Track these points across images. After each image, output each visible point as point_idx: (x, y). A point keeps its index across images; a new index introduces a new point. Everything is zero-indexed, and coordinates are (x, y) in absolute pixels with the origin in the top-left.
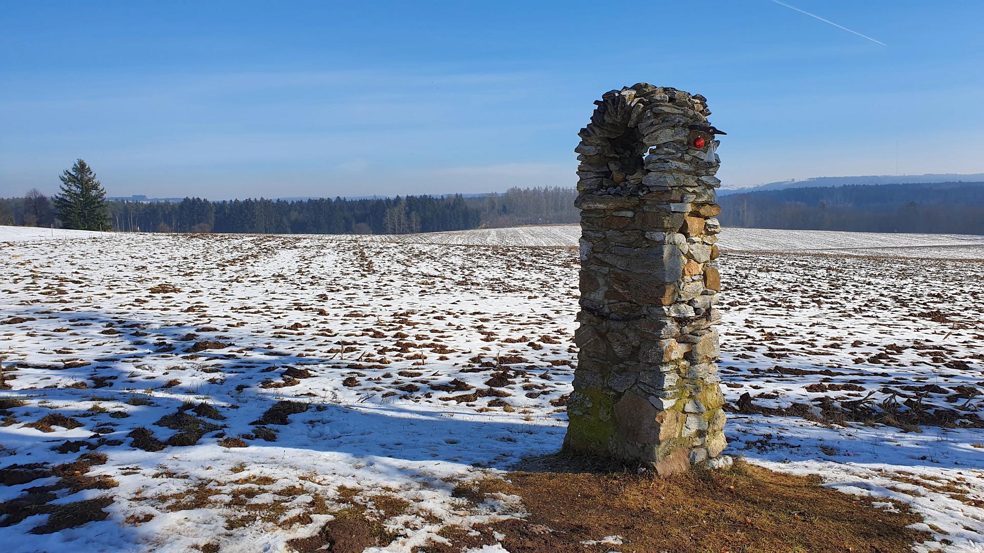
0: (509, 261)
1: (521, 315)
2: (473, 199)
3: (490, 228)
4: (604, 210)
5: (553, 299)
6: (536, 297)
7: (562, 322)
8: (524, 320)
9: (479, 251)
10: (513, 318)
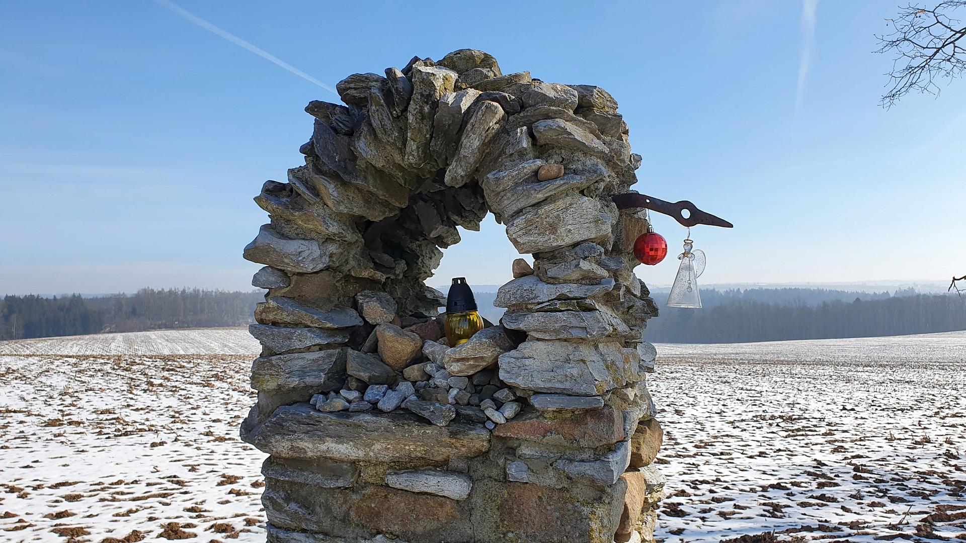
0: (132, 379)
1: (135, 482)
2: (95, 300)
3: (115, 332)
4: (354, 463)
5: (187, 445)
6: (162, 444)
7: (200, 488)
8: (139, 490)
9: (95, 366)
10: (122, 488)
